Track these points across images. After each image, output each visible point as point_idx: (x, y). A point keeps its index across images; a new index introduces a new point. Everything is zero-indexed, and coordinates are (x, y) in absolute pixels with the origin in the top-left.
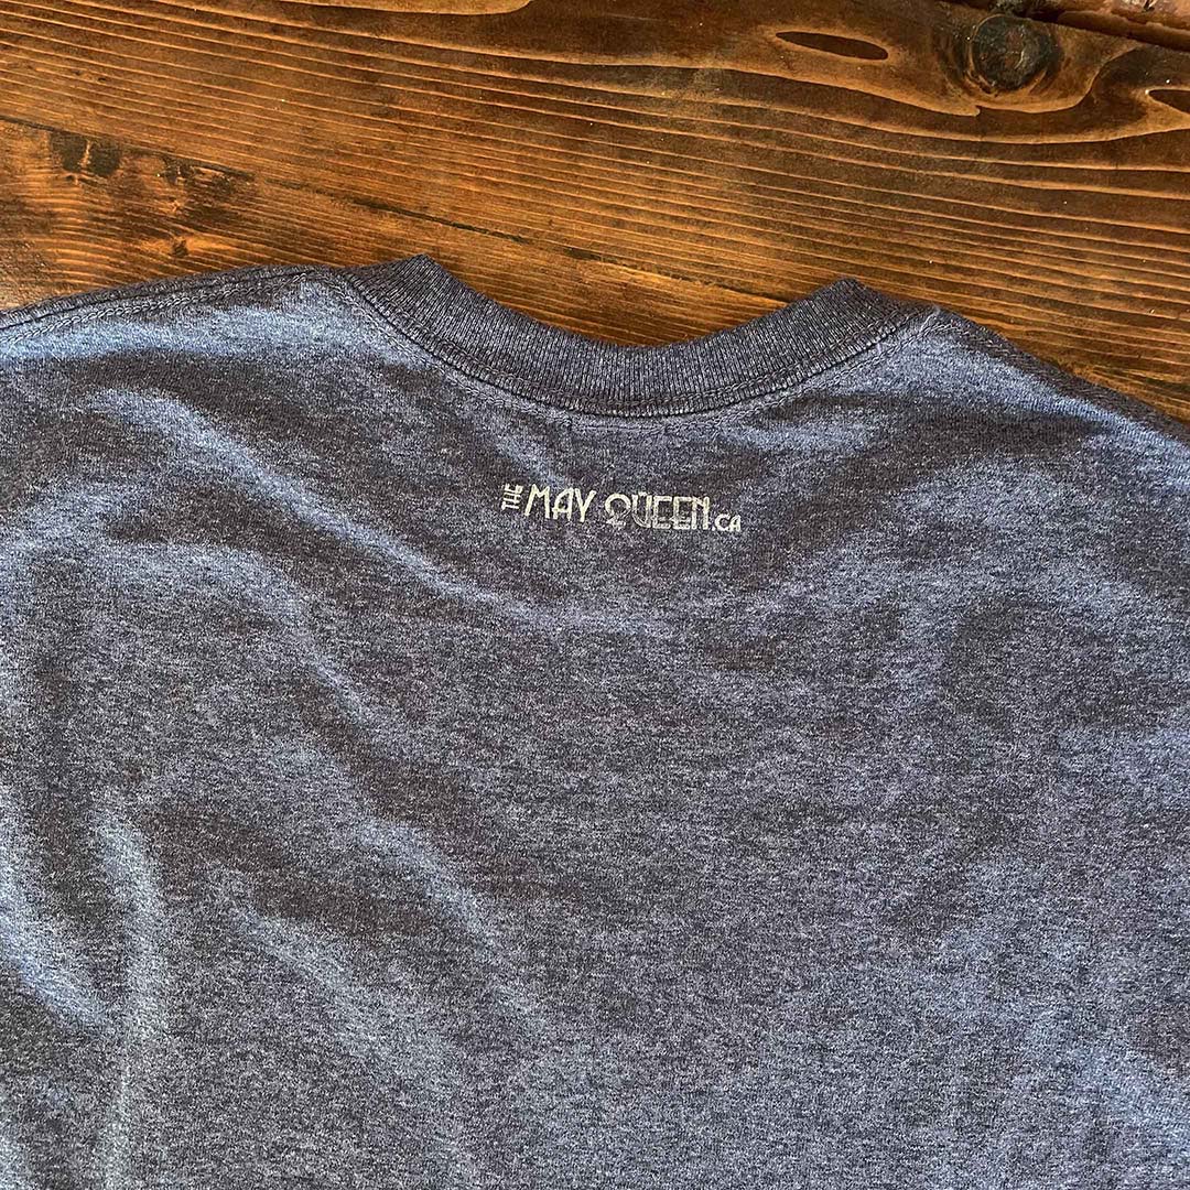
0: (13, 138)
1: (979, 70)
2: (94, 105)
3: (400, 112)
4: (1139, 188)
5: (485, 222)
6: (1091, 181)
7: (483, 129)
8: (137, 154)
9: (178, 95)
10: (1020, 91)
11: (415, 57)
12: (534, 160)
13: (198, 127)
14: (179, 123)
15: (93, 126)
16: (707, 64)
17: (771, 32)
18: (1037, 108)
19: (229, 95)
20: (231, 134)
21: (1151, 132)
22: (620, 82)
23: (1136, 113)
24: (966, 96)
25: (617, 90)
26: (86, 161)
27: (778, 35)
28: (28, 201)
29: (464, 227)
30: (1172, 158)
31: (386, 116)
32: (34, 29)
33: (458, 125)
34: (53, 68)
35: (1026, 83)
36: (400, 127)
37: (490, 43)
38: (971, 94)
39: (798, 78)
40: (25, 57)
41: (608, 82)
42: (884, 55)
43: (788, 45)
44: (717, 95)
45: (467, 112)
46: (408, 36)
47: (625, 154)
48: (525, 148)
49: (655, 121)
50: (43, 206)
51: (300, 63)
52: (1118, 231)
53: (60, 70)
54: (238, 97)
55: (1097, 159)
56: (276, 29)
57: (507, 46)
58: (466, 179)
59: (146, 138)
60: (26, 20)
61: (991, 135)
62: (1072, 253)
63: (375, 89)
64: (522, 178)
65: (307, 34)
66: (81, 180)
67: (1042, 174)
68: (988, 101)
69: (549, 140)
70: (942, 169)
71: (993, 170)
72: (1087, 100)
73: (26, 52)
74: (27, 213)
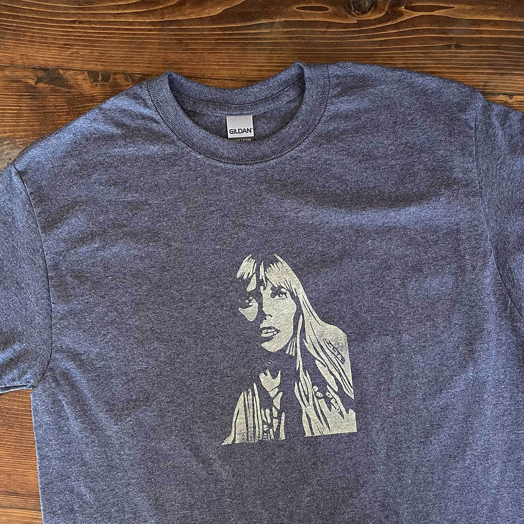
0: (77, 75)
1: (355, 9)
2: (99, 62)
3: (191, 49)
4: (405, 36)
5: (222, 76)
6: (392, 36)
7: (217, 49)
8: (115, 74)
9: (124, 54)
10: (368, 13)
11: (192, 32)
12: (233, 56)
13: (132, 63)
14: (126, 63)
15: (100, 68)
16: (278, 20)
17: (294, 8)
18: (373, 17)
19: (139, 52)
20: (142, 63)
21: (406, 19)
22: (254, 29)
23: (401, 14)
24: (353, 17)
25: (253, 31)
26: (100, 79)
27: (297, 8)
28: (85, 93)
29: (216, 79)
30: (413, 25)
31: (187, 50)
32: (76, 41)
33: (209, 50)
34: (84, 52)
35: (369, 11)
36: (192, 53)
37: (214, 24)
38: (354, 17)
39: (305, 20)
40: (76, 50)
41: (250, 29)
42: (328, 9)
43: (300, 10)
44: (282, 29)
45: (211, 45)
46: (189, 26)
47: (259, 50)
48: (229, 53)
49: (266, 39)
50: (90, 94)
51: (159, 39)
52: (402, 49)
53: (87, 52)
54: (142, 52)
55: (393, 29)
56: (150, 30)
57: (219, 24)
58: (215, 65)
59: (117, 68)
60: (73, 39)
61: (362, 27)
62: (390, 57)
63: (182, 43)
64: (230, 62)
65: (159, 30)
66: (100, 84)
67: (378, 36)
68: (359, 17)
69: (236, 50)
70: (350, 40)
71: (363, 37)
72: (387, 12)
73: (75, 49)
74: (85, 97)
